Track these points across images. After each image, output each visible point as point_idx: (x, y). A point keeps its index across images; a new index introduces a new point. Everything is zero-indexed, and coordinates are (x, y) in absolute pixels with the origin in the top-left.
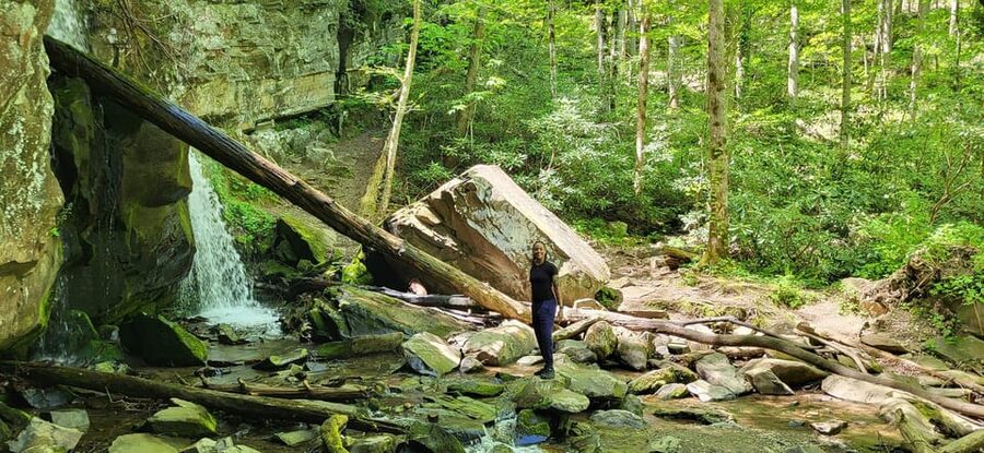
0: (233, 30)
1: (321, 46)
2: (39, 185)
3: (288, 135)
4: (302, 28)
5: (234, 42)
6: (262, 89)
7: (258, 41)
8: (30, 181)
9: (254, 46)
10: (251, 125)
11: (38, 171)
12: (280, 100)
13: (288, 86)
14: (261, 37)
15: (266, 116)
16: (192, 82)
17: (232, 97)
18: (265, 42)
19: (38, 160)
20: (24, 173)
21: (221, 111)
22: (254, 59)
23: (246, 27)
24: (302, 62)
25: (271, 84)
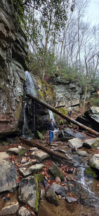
0: (64, 95)
1: (77, 96)
2: (5, 109)
3: (73, 108)
4: (74, 94)
5: (65, 97)
6: (69, 102)
7: (68, 96)
8: (3, 109)
9: (67, 97)
10: (67, 107)
11: (5, 107)
12: (72, 103)
13: (73, 102)
14: (68, 95)
15: (70, 106)
16: (59, 102)
17: (64, 103)
18: (69, 96)
19: (5, 106)
20: (2, 107)
21: (63, 105)
22: (67, 99)
23: (66, 95)
24: (74, 98)
25: (70, 102)
